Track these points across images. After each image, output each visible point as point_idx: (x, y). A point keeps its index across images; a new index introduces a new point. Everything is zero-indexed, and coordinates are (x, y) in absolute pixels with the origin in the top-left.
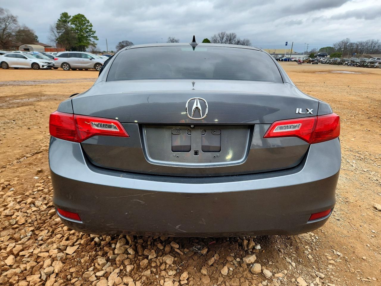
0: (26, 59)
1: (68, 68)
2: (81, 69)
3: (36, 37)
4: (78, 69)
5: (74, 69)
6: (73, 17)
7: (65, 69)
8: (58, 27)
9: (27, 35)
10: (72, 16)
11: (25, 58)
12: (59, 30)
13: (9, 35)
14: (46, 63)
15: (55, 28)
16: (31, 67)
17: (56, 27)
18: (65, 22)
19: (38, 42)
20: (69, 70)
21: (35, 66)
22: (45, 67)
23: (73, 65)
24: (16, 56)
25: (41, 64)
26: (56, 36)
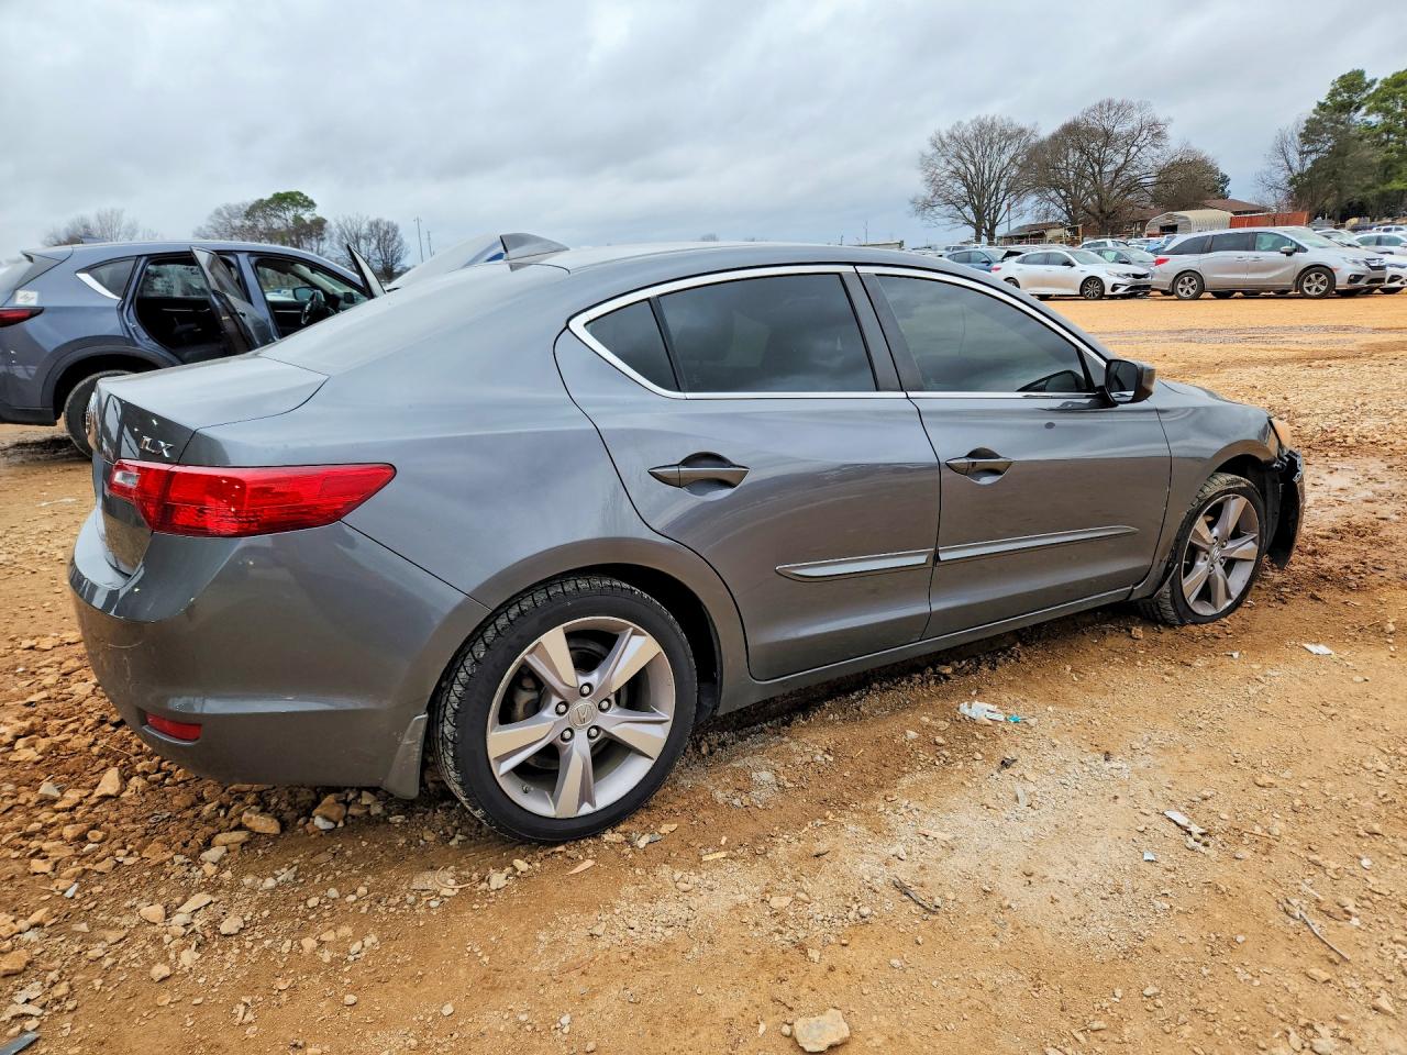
0: (1072, 265)
1: (1192, 292)
2: (1252, 293)
3: (1225, 180)
4: (1243, 292)
5: (1223, 294)
6: (1386, 82)
7: (1183, 294)
8: (1311, 132)
9: (1192, 179)
10: (1381, 78)
11: (1068, 263)
12: (1313, 141)
13: (1133, 185)
14: (1128, 275)
15: (1297, 138)
16: (1078, 293)
17: (1301, 135)
18: (1346, 107)
19: (1225, 197)
20: (1196, 297)
21: (1092, 289)
22: (1120, 291)
23: (1214, 277)
24: (1047, 260)
25: (1109, 281)
26: (1290, 169)
